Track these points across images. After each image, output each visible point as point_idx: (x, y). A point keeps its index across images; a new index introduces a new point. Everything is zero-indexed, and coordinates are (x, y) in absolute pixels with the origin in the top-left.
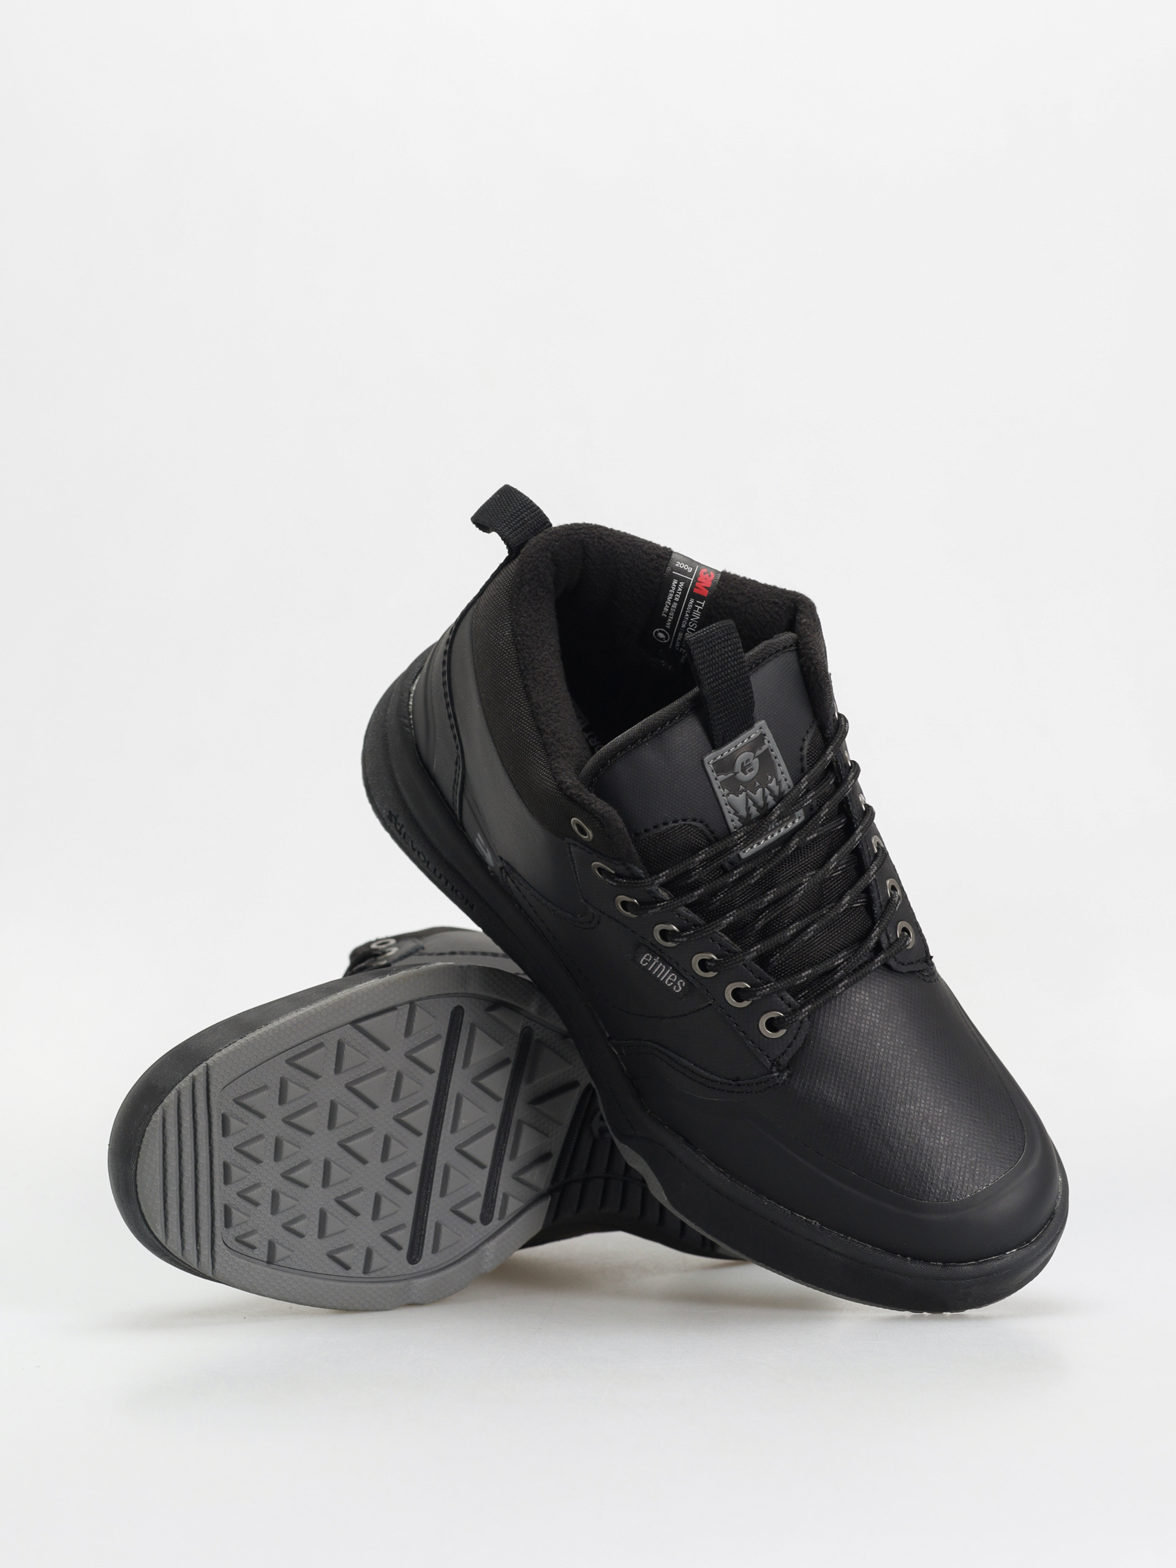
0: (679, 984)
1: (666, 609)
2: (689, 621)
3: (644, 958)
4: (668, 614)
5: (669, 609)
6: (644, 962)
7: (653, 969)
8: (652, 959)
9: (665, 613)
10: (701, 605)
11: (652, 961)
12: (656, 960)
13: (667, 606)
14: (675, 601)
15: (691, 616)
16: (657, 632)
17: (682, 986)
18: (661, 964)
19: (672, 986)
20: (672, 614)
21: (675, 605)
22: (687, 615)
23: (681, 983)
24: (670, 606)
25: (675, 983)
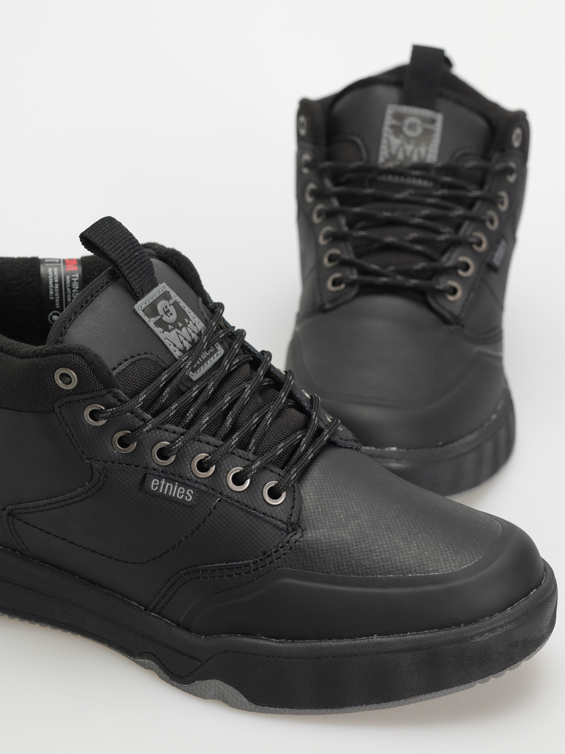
0: (188, 494)
1: (51, 293)
2: (72, 293)
3: (153, 484)
4: (54, 296)
5: (54, 291)
6: (154, 487)
7: (163, 491)
8: (160, 482)
9: (52, 296)
10: (76, 277)
11: (160, 484)
12: (163, 482)
13: (51, 290)
14: (56, 283)
15: (72, 289)
16: (51, 317)
17: (191, 494)
18: (168, 484)
19: (184, 497)
20: (57, 294)
21: (57, 286)
22: (69, 289)
23: (190, 492)
24: (54, 289)
25: (185, 494)
